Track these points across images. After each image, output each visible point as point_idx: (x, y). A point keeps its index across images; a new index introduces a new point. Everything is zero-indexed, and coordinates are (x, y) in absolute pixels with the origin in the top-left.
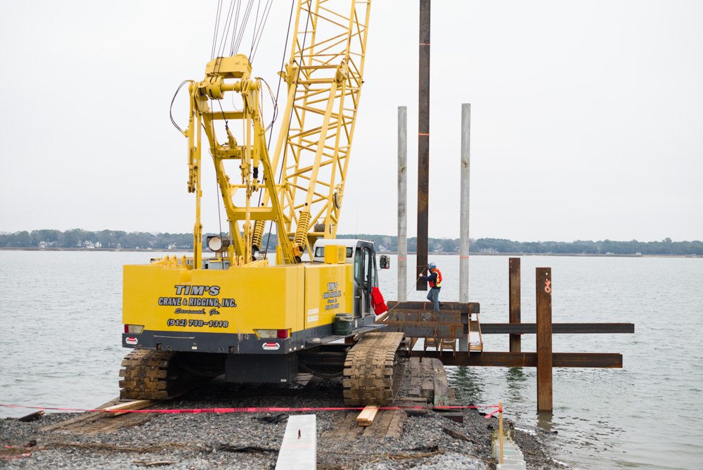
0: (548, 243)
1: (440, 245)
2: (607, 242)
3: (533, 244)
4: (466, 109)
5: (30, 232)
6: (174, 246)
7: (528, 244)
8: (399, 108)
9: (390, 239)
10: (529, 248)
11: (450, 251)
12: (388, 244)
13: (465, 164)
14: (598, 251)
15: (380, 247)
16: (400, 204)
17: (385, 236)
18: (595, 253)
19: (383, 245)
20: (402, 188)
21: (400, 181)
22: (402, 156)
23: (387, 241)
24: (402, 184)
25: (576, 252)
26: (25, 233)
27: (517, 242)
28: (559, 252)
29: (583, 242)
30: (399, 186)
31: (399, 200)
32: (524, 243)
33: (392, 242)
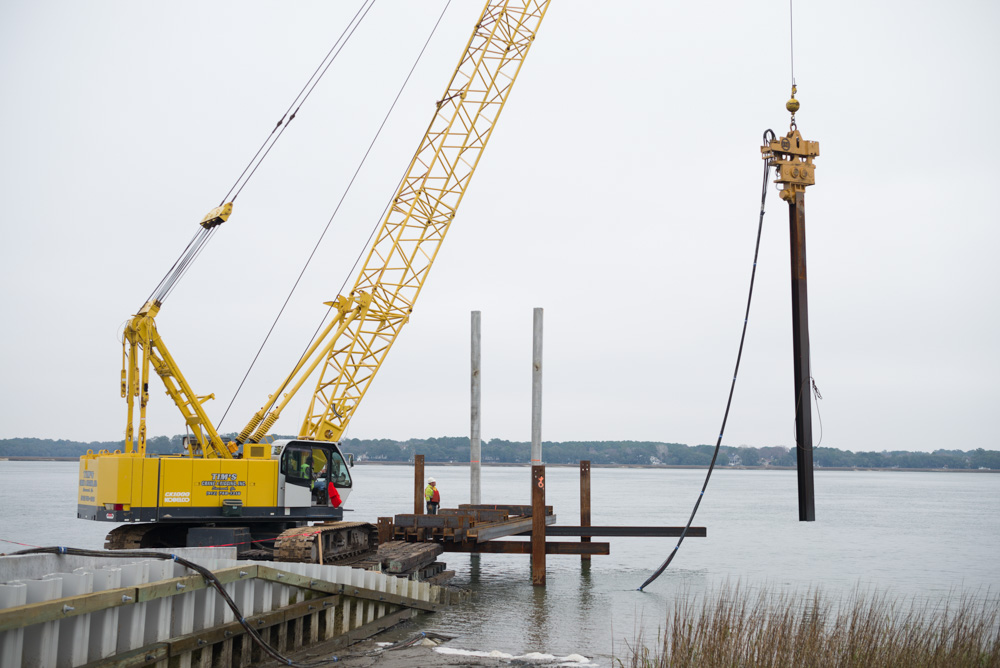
0: (894, 454)
1: (737, 456)
2: (980, 451)
3: (873, 455)
4: (538, 313)
5: (171, 438)
6: (365, 456)
7: (864, 454)
8: (472, 312)
9: (666, 447)
10: (866, 460)
11: (751, 464)
12: (663, 454)
13: (537, 367)
14: (967, 464)
15: (652, 458)
16: (472, 408)
17: (659, 443)
18: (962, 467)
19: (656, 456)
20: (475, 391)
21: (472, 385)
22: (475, 360)
23: (662, 450)
24: (475, 388)
25: (934, 467)
26: (164, 439)
27: (848, 451)
28: (909, 466)
29: (948, 452)
30: (472, 390)
31: (472, 403)
32: (858, 453)
33: (670, 451)
